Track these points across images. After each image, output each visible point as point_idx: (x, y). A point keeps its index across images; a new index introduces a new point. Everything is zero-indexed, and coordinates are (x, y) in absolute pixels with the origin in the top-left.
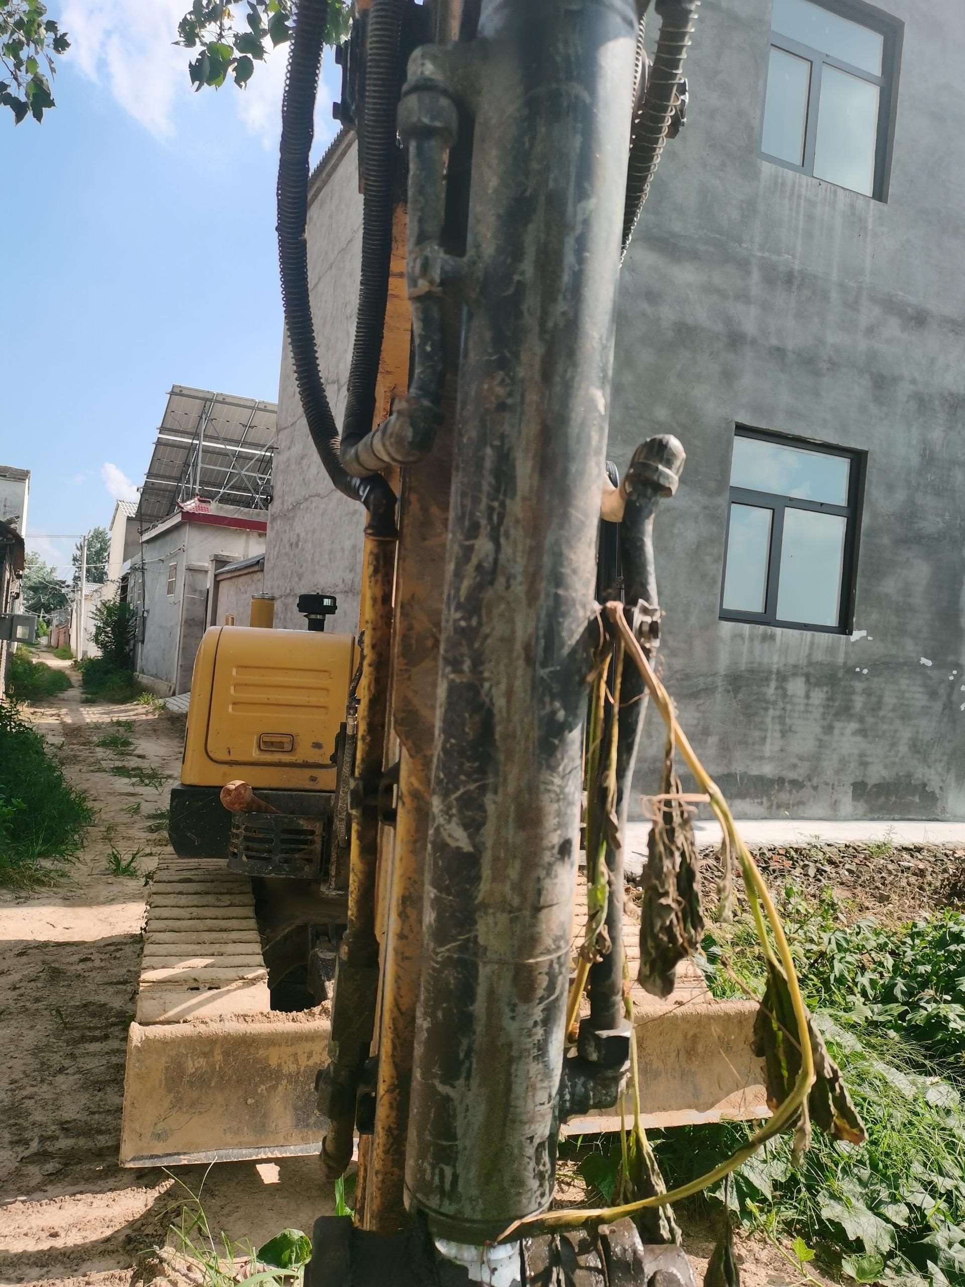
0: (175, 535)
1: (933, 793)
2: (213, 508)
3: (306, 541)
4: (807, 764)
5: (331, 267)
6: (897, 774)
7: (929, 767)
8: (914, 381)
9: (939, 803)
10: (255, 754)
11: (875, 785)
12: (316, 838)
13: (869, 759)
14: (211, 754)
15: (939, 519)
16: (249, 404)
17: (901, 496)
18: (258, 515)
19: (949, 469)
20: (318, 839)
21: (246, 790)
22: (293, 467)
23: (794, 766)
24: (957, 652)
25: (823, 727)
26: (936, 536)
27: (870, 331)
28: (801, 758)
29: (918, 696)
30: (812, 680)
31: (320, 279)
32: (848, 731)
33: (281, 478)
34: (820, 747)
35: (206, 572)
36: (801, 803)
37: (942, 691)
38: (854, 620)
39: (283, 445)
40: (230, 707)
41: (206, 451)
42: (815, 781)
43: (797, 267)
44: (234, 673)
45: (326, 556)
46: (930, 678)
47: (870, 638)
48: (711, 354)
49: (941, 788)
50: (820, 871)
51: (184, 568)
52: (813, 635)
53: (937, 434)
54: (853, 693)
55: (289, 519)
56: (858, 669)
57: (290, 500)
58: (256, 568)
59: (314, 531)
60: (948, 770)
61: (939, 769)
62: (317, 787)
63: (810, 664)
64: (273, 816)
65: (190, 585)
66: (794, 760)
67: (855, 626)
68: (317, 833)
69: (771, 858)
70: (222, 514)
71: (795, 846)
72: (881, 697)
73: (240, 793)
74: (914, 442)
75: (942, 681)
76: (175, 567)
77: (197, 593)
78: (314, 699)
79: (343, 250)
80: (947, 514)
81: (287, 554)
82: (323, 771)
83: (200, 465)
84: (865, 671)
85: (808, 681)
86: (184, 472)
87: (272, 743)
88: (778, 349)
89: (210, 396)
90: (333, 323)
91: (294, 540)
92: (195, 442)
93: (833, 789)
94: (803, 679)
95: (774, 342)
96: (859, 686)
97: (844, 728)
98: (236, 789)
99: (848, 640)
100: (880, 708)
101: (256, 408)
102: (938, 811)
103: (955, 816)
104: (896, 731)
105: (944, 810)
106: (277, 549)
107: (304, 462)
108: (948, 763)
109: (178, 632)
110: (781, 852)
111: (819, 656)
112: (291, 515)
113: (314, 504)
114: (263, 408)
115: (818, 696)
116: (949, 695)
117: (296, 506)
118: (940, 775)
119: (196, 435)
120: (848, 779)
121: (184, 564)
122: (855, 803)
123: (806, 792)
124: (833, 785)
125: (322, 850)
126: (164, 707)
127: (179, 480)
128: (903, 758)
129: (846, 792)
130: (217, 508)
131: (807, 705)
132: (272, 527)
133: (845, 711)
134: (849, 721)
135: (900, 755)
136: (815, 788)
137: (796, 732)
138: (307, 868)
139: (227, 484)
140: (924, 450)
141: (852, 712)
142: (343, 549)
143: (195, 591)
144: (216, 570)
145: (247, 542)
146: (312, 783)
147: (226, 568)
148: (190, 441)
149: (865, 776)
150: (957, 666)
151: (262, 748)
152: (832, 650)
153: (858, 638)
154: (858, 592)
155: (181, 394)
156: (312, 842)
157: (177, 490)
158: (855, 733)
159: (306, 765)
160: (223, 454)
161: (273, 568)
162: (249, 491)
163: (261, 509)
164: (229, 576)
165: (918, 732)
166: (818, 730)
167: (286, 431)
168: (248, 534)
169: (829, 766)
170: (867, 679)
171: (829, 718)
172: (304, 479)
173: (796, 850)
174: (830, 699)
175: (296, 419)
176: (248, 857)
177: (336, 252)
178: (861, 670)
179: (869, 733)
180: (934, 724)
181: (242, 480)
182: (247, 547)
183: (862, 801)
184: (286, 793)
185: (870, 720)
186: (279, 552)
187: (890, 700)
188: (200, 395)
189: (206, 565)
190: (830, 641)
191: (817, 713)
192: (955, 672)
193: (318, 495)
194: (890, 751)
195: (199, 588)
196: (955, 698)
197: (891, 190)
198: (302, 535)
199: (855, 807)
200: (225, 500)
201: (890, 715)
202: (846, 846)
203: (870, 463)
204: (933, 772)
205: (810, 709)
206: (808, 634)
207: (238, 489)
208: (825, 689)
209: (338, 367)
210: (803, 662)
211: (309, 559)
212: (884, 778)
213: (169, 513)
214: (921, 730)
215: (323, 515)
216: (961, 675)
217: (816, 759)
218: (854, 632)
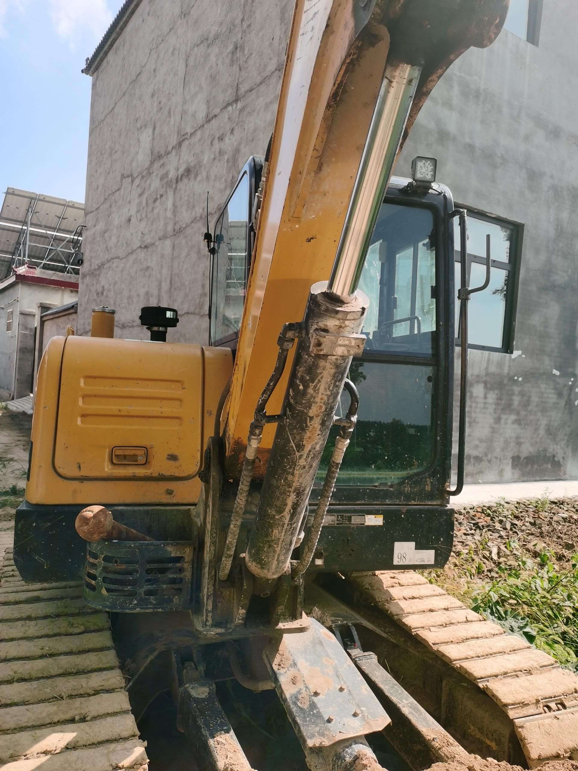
0: (11, 291)
1: (559, 461)
2: (38, 273)
3: (109, 290)
4: (484, 445)
5: (124, 95)
6: (538, 450)
7: (557, 444)
8: (552, 177)
9: (562, 468)
10: (108, 469)
11: (526, 458)
12: (186, 566)
13: (522, 440)
14: (60, 470)
15: (565, 274)
16: (62, 202)
17: (543, 257)
18: (70, 277)
19: (572, 240)
20: (187, 566)
21: (106, 517)
22: (98, 239)
23: (477, 447)
24: (574, 367)
25: (495, 419)
26: (563, 286)
27: (527, 138)
28: (481, 441)
29: (551, 396)
30: (489, 386)
31: (116, 104)
32: (510, 421)
33: (89, 247)
34: (492, 432)
35: (34, 315)
36: (481, 472)
37: (565, 392)
38: (514, 343)
39: (89, 224)
40: (79, 419)
41: (32, 234)
42: (489, 456)
43: (482, 87)
44: (82, 384)
45: (125, 301)
46: (558, 383)
47: (523, 356)
48: (427, 145)
49: (563, 458)
50: (513, 524)
51: (18, 314)
52: (489, 354)
53: (565, 215)
54: (513, 394)
55: (95, 276)
56: (516, 378)
57: (96, 263)
58: (72, 311)
59: (115, 284)
60: (567, 447)
61: (563, 446)
62: (174, 501)
63: (487, 374)
64: (138, 543)
65: (23, 325)
66: (477, 442)
67: (514, 347)
68: (187, 559)
69: (475, 516)
70: (44, 277)
71: (487, 505)
72: (529, 397)
73: (100, 522)
74: (552, 219)
75: (565, 386)
76: (12, 313)
77: (28, 330)
78: (168, 409)
79: (134, 81)
80: (570, 271)
81: (95, 300)
82: (180, 484)
83: (28, 243)
84: (520, 379)
85: (486, 387)
86: (17, 248)
87: (125, 456)
88: (470, 146)
89: (34, 196)
90: (127, 134)
91: (100, 290)
92: (25, 228)
93: (500, 461)
94: (483, 385)
95: (467, 140)
96: (516, 389)
97: (507, 419)
98: (95, 516)
99: (510, 357)
100: (529, 405)
101: (67, 205)
102: (562, 473)
103: (571, 477)
104: (538, 420)
105: (565, 473)
106: (87, 297)
107: (107, 235)
108: (568, 441)
109: (15, 357)
110: (479, 510)
111: (493, 369)
112: (97, 272)
113: (115, 265)
114: (73, 206)
115: (492, 397)
116: (569, 395)
117: (101, 266)
118: (563, 449)
119: (24, 223)
120: (510, 454)
121: (18, 310)
122: (514, 471)
123: (485, 464)
124: (500, 459)
125: (193, 577)
126: (6, 408)
127: (13, 254)
128: (541, 438)
129: (508, 463)
130: (41, 272)
131: (485, 403)
132: (83, 282)
133: (508, 408)
134: (510, 414)
135: (540, 436)
136: (489, 461)
137: (478, 423)
138: (176, 599)
139: (47, 257)
140: (558, 225)
141: (512, 407)
142: (138, 295)
143: (26, 328)
144: (42, 313)
145: (63, 296)
146: (169, 496)
147: (49, 312)
148: (21, 227)
149: (519, 452)
150: (574, 375)
151: (114, 461)
152: (500, 365)
153: (516, 356)
154: (517, 324)
155: (13, 194)
156: (181, 570)
157: (12, 261)
158: (513, 423)
159: (161, 478)
160: (45, 237)
161: (84, 311)
162: (63, 263)
163: (71, 273)
164: (51, 317)
165: (550, 421)
166: (491, 421)
167: (92, 214)
168: (63, 290)
169: (498, 445)
170: (521, 385)
171: (499, 412)
172: (107, 247)
173: (489, 508)
174: (499, 399)
175: (99, 205)
176: (108, 590)
177: (128, 83)
178: (518, 378)
179: (522, 422)
180: (560, 415)
181: (58, 255)
182: (62, 299)
183: (517, 470)
184: (141, 508)
185: (523, 413)
186: (88, 299)
187: (535, 399)
188: (27, 195)
189: (34, 311)
190: (500, 358)
191: (491, 409)
192: (572, 379)
193: (118, 258)
194: (534, 434)
195: (29, 327)
196: (572, 397)
197: (541, 38)
198: (106, 286)
199: (513, 473)
200: (46, 267)
201: (535, 409)
202: (517, 503)
203: (525, 233)
204: (559, 447)
205: (487, 406)
206: (486, 353)
207: (55, 261)
208: (496, 392)
209: (131, 165)
210: (483, 373)
211: (112, 303)
212: (531, 453)
213: (7, 276)
214: (553, 419)
215: (122, 271)
216: (576, 382)
217: (490, 441)
218: (514, 352)
